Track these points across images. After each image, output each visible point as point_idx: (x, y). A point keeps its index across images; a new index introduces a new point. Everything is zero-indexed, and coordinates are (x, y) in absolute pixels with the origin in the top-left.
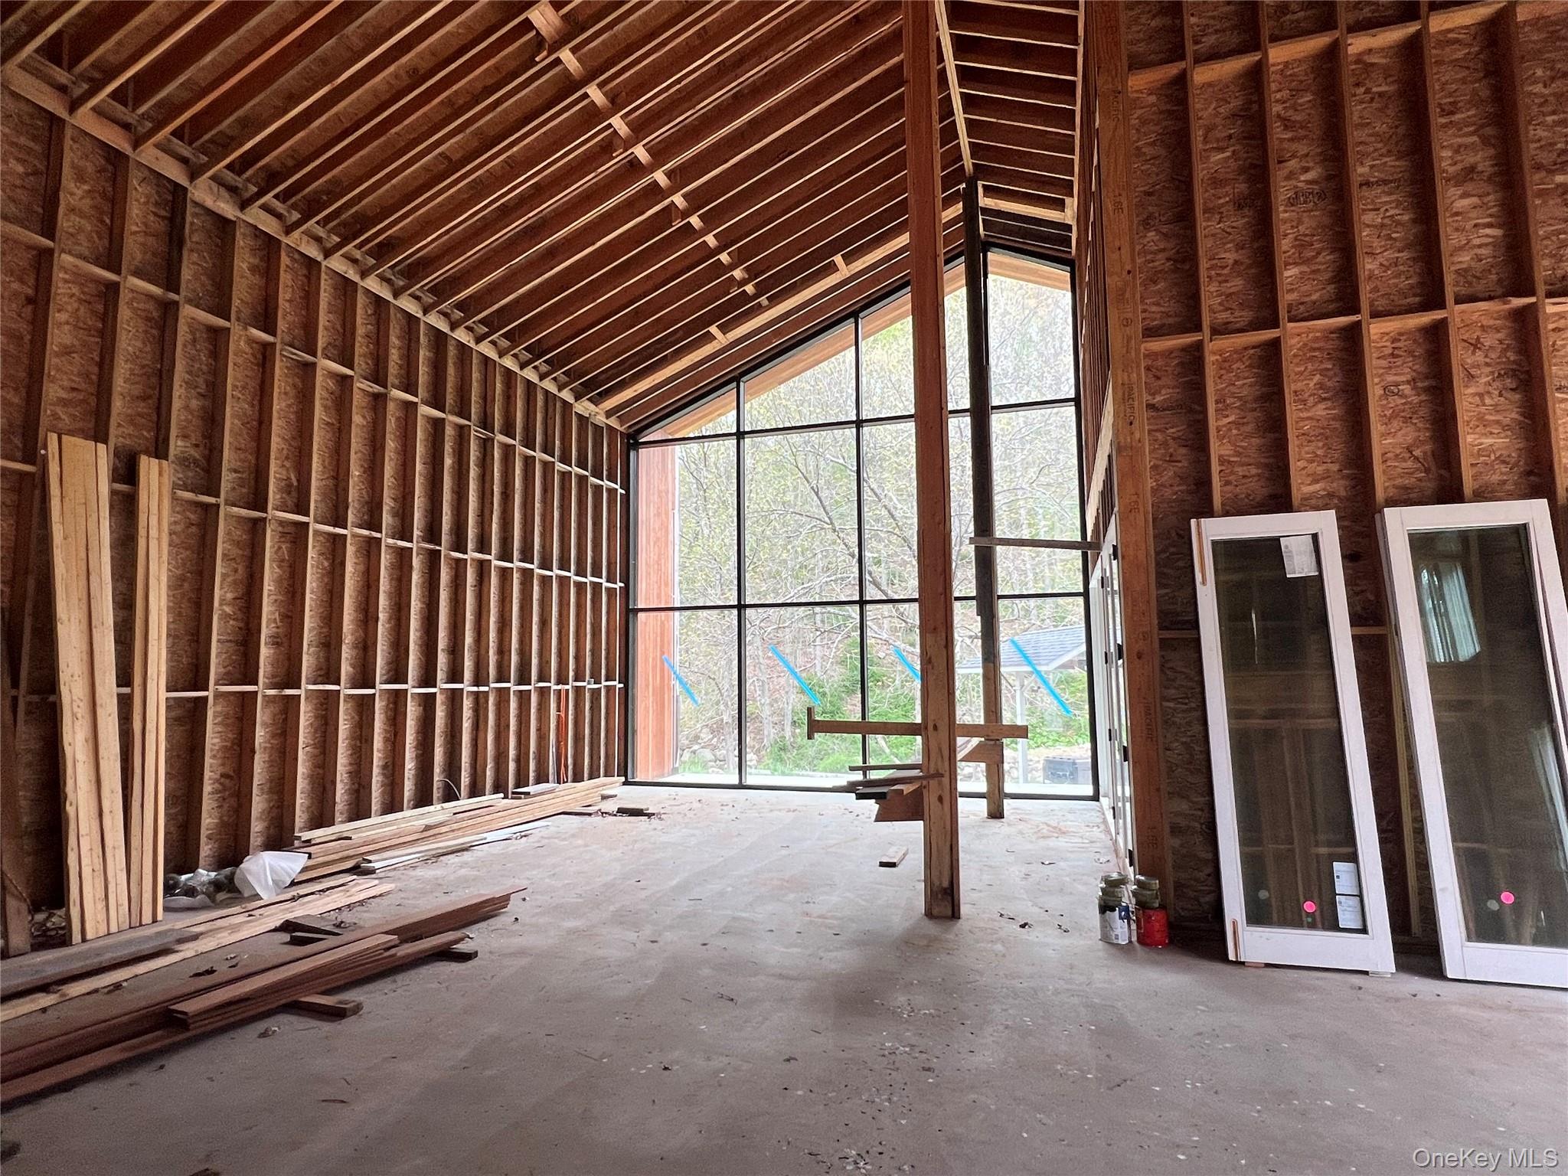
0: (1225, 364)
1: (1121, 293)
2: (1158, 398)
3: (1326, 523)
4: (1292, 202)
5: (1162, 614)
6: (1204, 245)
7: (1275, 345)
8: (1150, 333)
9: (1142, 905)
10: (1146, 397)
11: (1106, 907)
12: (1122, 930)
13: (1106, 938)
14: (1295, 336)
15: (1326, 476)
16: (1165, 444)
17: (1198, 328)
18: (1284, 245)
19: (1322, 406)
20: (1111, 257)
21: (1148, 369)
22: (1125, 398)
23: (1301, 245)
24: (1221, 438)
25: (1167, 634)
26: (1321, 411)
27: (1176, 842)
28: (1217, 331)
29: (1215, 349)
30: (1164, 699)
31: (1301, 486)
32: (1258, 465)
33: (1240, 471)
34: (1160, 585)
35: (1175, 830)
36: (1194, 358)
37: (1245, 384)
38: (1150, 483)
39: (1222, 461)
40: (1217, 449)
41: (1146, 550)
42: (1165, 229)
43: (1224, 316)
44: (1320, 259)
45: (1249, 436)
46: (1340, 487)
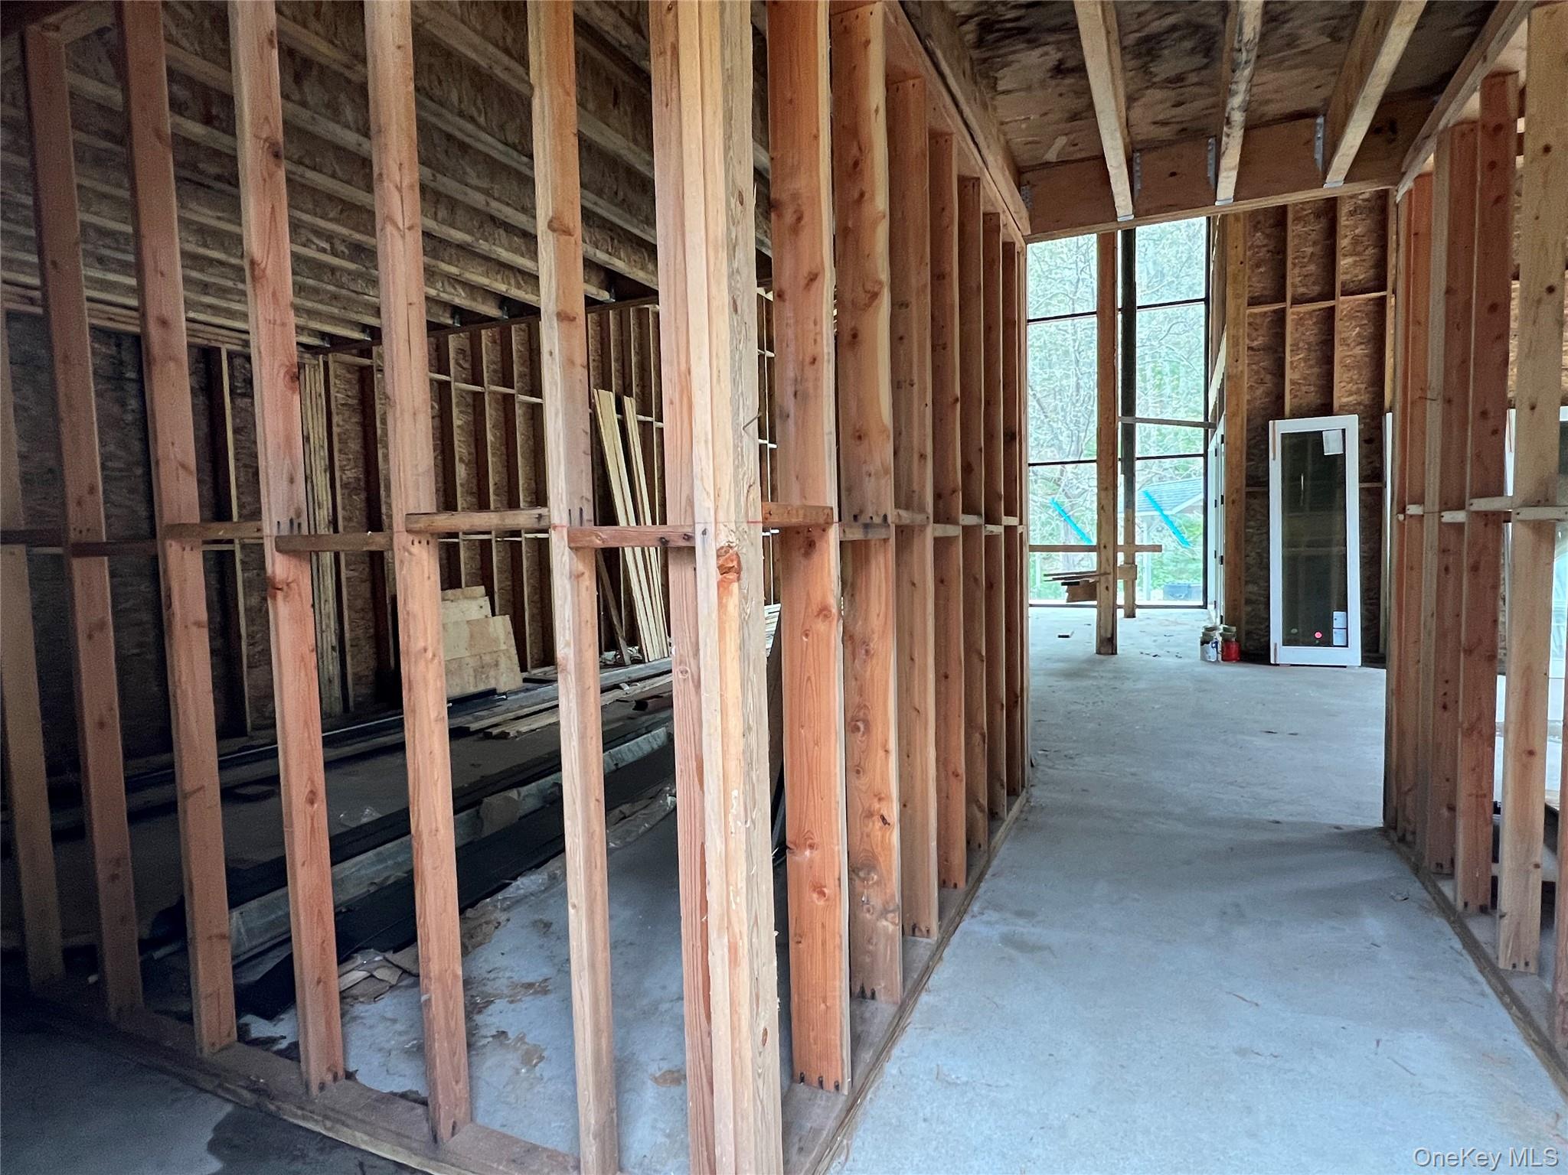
0: (1300, 321)
1: (1235, 277)
2: (1256, 343)
3: (1351, 423)
4: (1352, 213)
5: (1249, 477)
6: (1291, 244)
7: (1332, 309)
8: (1253, 302)
9: (1226, 641)
10: (1247, 341)
11: (1204, 642)
12: (1213, 653)
13: (1204, 658)
14: (1344, 304)
15: (1358, 392)
16: (1257, 372)
17: (1284, 300)
18: (1344, 243)
19: (1359, 348)
20: (1231, 252)
21: (1250, 324)
22: (1234, 343)
23: (1356, 241)
24: (1293, 368)
25: (1250, 489)
26: (1359, 351)
27: (1249, 609)
28: (1296, 301)
29: (1293, 313)
30: (1247, 527)
31: (1340, 397)
32: (1315, 385)
33: (1304, 389)
34: (1249, 459)
35: (1248, 602)
36: (1280, 317)
37: (1311, 333)
38: (1246, 397)
39: (1293, 383)
40: (1289, 375)
41: (1241, 443)
42: (1268, 231)
43: (1302, 290)
44: (1367, 252)
45: (1311, 367)
46: (1365, 398)
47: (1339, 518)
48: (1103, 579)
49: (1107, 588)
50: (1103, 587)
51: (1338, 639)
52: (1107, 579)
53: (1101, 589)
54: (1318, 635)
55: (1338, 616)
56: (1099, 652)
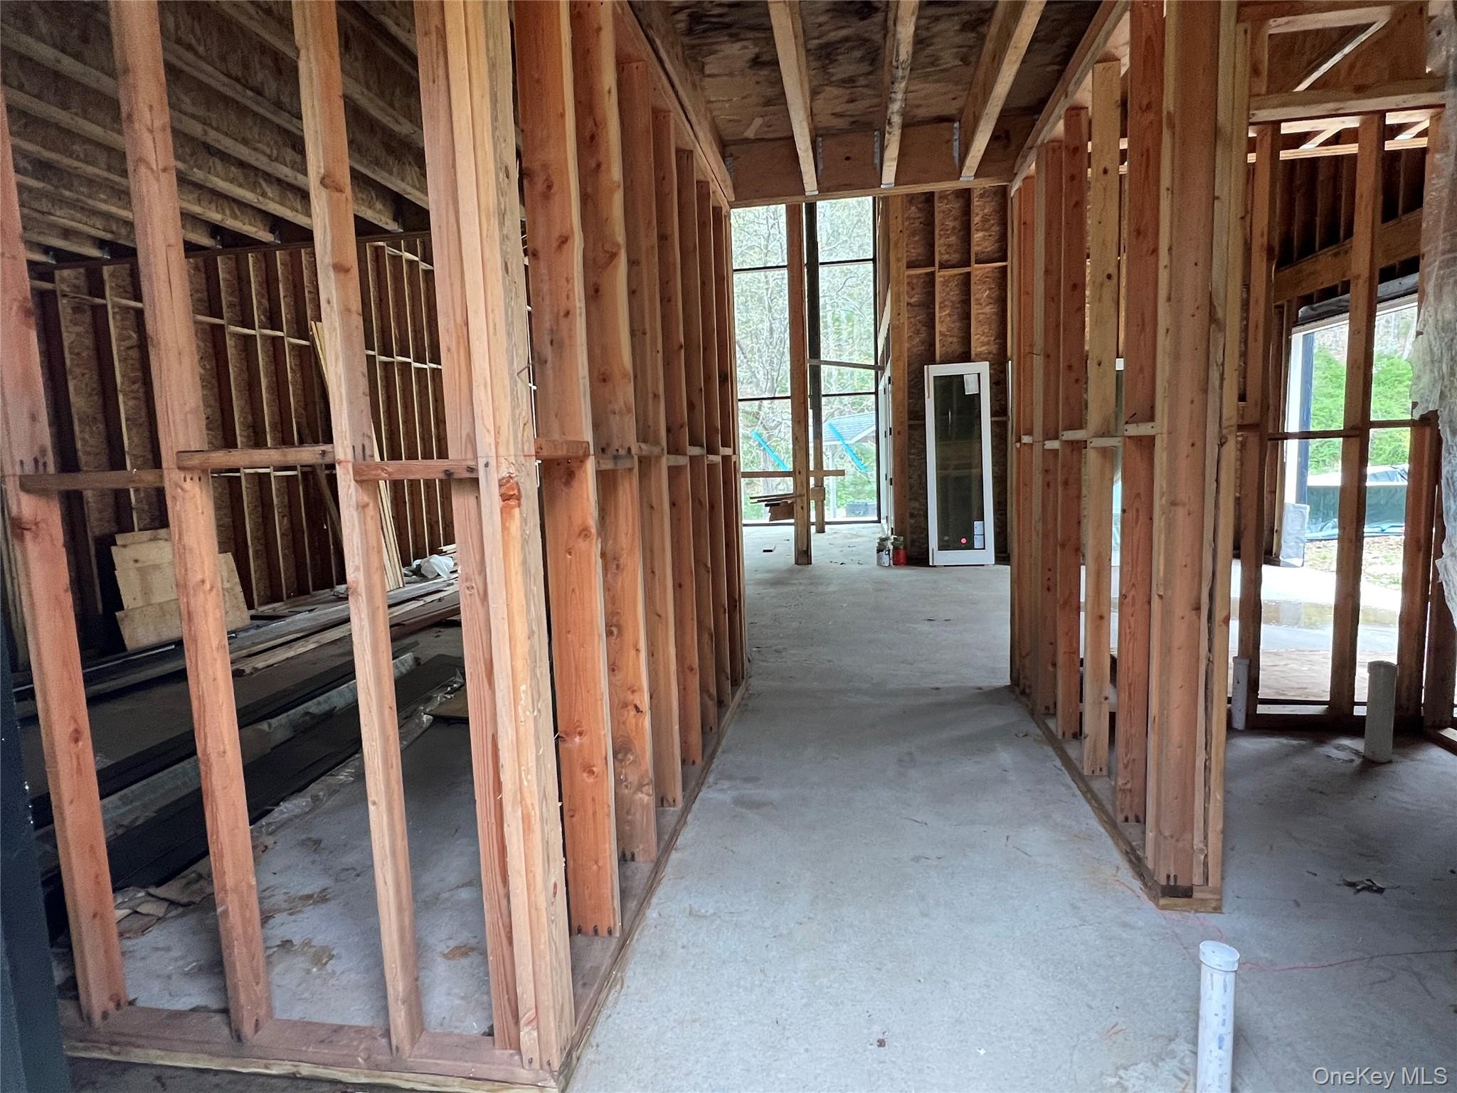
0: (945, 283)
1: (896, 245)
2: (913, 300)
3: (984, 368)
4: (982, 196)
5: (910, 413)
6: (938, 218)
7: (969, 274)
8: (910, 265)
9: (896, 548)
10: (907, 299)
11: (879, 551)
12: (886, 559)
13: (879, 564)
14: (978, 270)
15: (988, 343)
16: (915, 325)
17: (933, 265)
18: (976, 220)
19: (988, 308)
20: (892, 222)
21: (908, 284)
22: (896, 300)
23: (985, 220)
24: (941, 322)
25: (912, 422)
26: (988, 309)
27: (912, 521)
28: (942, 266)
29: (941, 276)
30: (909, 454)
31: (976, 347)
32: (958, 337)
33: (950, 339)
34: (910, 398)
35: (912, 516)
36: (931, 278)
37: (955, 295)
38: (907, 345)
39: (942, 334)
40: (938, 327)
41: (903, 382)
42: (920, 206)
43: (946, 257)
44: (993, 228)
45: (954, 322)
46: (994, 348)
47: (977, 447)
48: (798, 500)
49: (802, 508)
50: (799, 508)
51: (977, 544)
52: (802, 500)
53: (797, 508)
54: (964, 541)
55: (977, 524)
56: (797, 563)
